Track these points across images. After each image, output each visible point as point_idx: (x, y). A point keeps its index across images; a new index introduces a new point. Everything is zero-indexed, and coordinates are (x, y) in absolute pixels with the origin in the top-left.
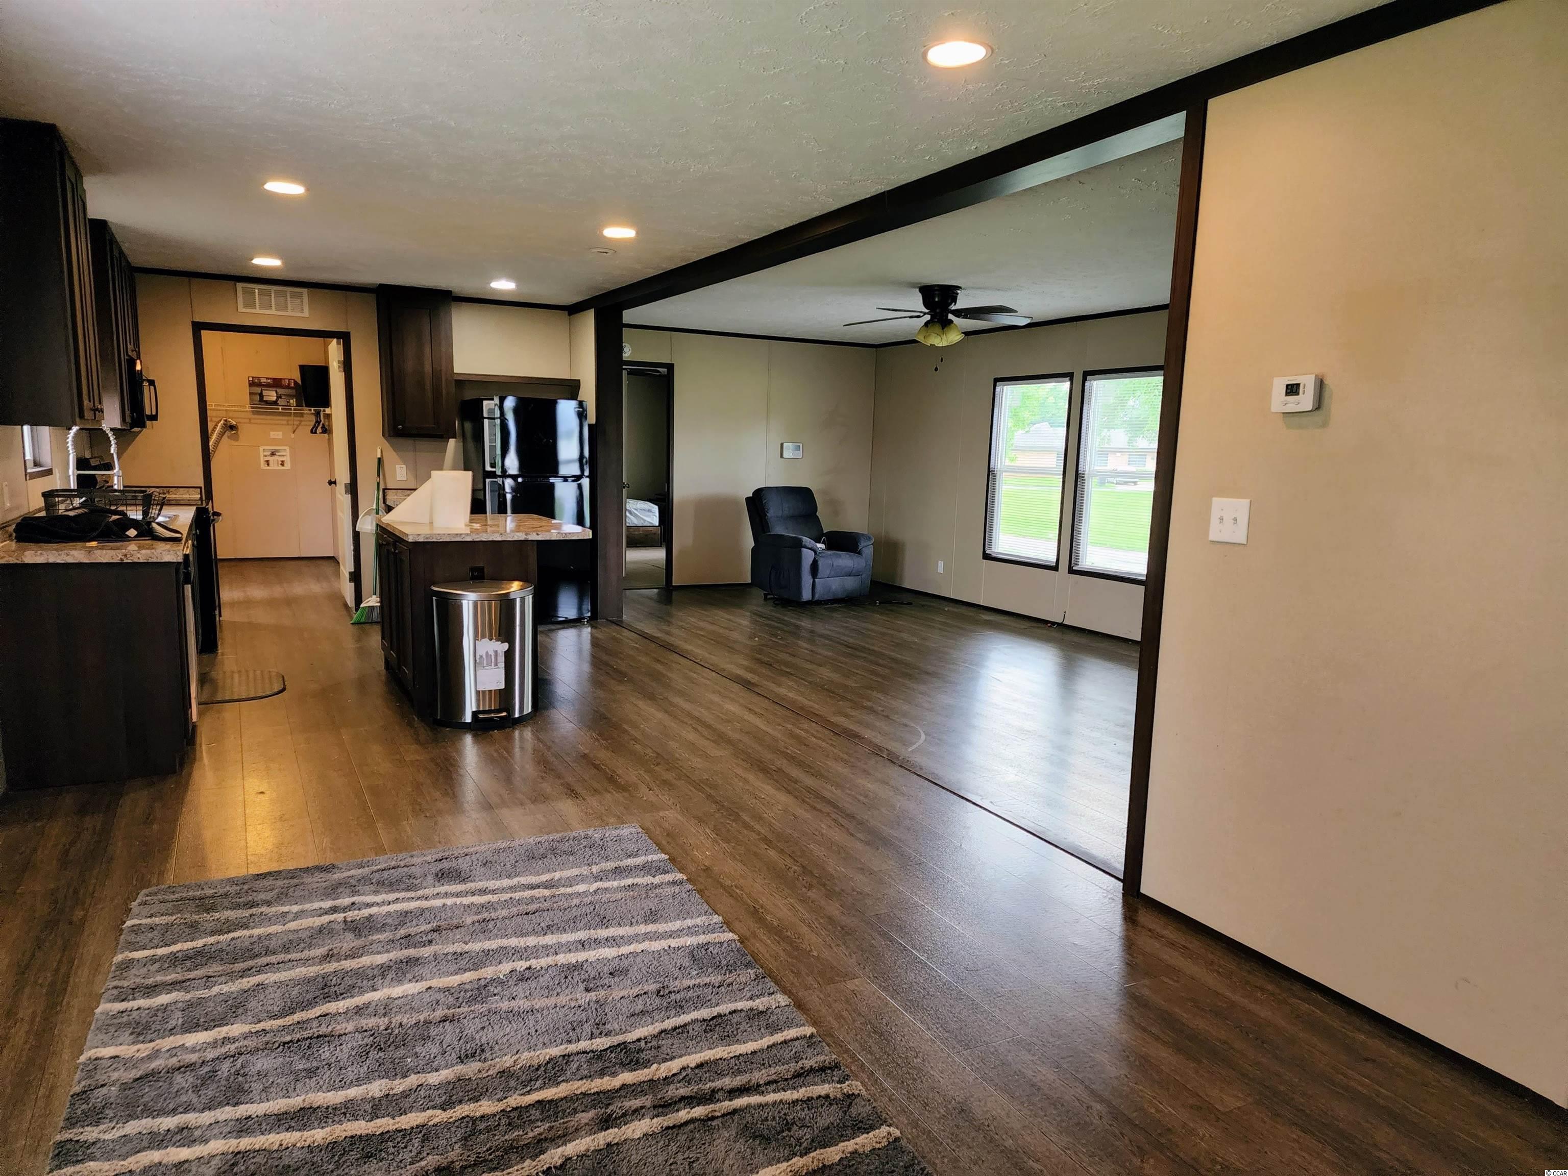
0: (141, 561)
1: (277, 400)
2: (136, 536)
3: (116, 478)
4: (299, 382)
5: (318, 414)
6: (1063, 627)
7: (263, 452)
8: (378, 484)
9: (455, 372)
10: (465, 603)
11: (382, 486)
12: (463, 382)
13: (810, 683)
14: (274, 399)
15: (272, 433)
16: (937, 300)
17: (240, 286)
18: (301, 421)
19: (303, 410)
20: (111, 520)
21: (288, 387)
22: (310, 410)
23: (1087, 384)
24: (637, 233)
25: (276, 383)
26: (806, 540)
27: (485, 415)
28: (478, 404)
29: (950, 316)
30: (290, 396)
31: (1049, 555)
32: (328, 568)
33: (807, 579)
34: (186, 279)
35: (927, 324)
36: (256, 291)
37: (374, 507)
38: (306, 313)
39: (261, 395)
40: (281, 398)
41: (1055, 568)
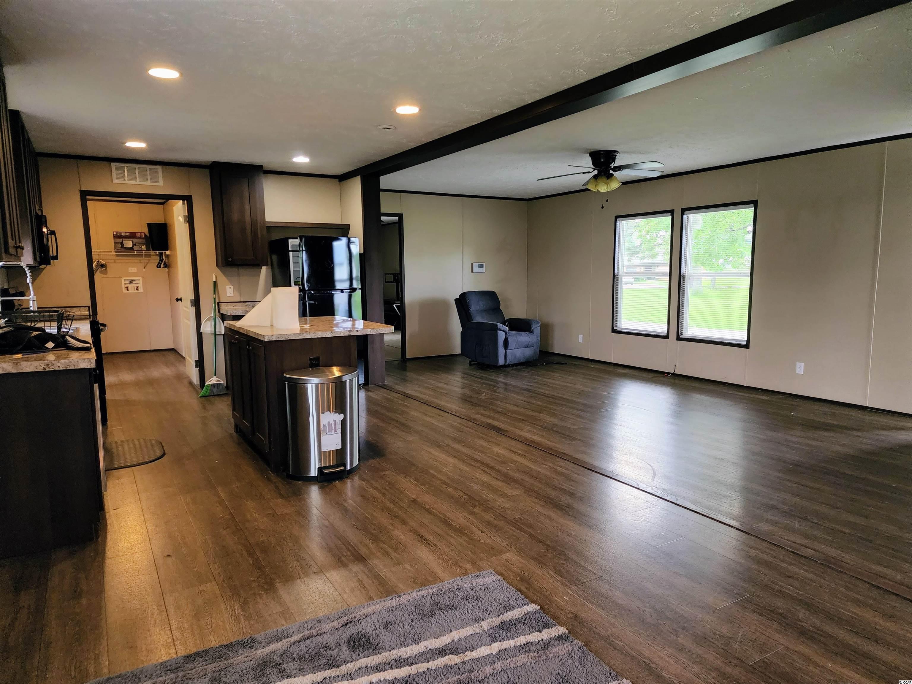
0: (61, 369)
1: (133, 246)
2: (53, 348)
3: (31, 302)
4: (148, 234)
5: (161, 255)
6: (674, 375)
7: (124, 281)
8: (215, 299)
9: (266, 221)
10: (309, 386)
11: (217, 301)
12: (272, 228)
13: (541, 426)
14: (131, 246)
15: (130, 269)
16: (602, 160)
17: (113, 165)
18: (149, 260)
19: (150, 253)
20: (32, 335)
21: (140, 238)
22: (156, 253)
23: (685, 216)
24: (420, 110)
25: (132, 236)
26: (500, 326)
27: (290, 249)
28: (285, 242)
29: (611, 172)
30: (143, 244)
31: (662, 329)
32: (171, 357)
33: (501, 350)
34: (74, 161)
35: (595, 177)
36: (126, 168)
37: (213, 315)
38: (161, 183)
39: (122, 244)
40: (135, 245)
41: (667, 337)
